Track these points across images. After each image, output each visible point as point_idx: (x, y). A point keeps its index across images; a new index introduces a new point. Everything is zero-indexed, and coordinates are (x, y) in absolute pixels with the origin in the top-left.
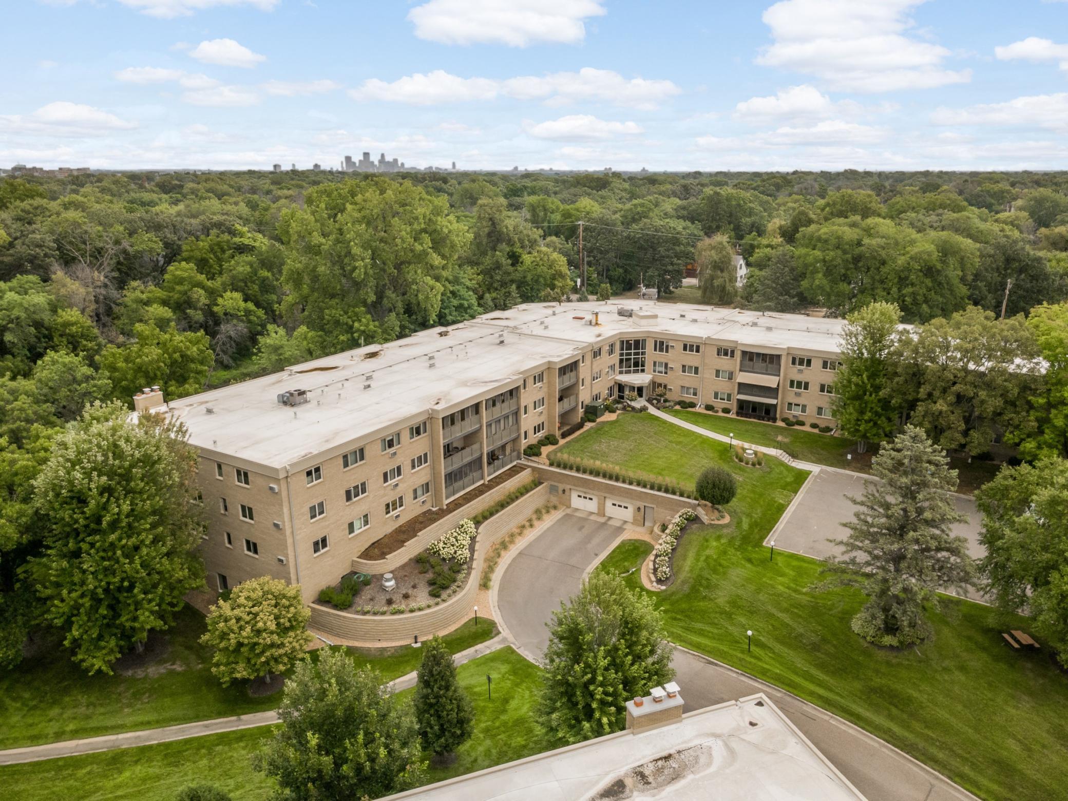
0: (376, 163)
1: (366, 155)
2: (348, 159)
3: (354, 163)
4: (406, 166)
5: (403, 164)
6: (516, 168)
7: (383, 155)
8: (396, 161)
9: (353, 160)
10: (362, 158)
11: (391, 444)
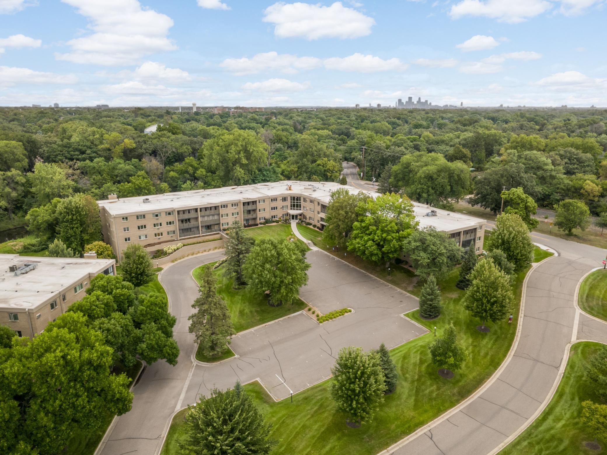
0: (415, 103)
1: (410, 98)
2: (400, 101)
3: (403, 103)
4: (432, 104)
5: (430, 103)
6: (502, 105)
7: (420, 98)
8: (426, 101)
9: (402, 101)
10: (407, 100)
11: (157, 216)
